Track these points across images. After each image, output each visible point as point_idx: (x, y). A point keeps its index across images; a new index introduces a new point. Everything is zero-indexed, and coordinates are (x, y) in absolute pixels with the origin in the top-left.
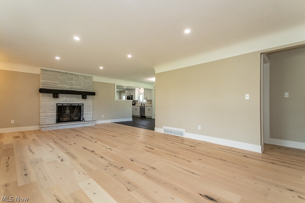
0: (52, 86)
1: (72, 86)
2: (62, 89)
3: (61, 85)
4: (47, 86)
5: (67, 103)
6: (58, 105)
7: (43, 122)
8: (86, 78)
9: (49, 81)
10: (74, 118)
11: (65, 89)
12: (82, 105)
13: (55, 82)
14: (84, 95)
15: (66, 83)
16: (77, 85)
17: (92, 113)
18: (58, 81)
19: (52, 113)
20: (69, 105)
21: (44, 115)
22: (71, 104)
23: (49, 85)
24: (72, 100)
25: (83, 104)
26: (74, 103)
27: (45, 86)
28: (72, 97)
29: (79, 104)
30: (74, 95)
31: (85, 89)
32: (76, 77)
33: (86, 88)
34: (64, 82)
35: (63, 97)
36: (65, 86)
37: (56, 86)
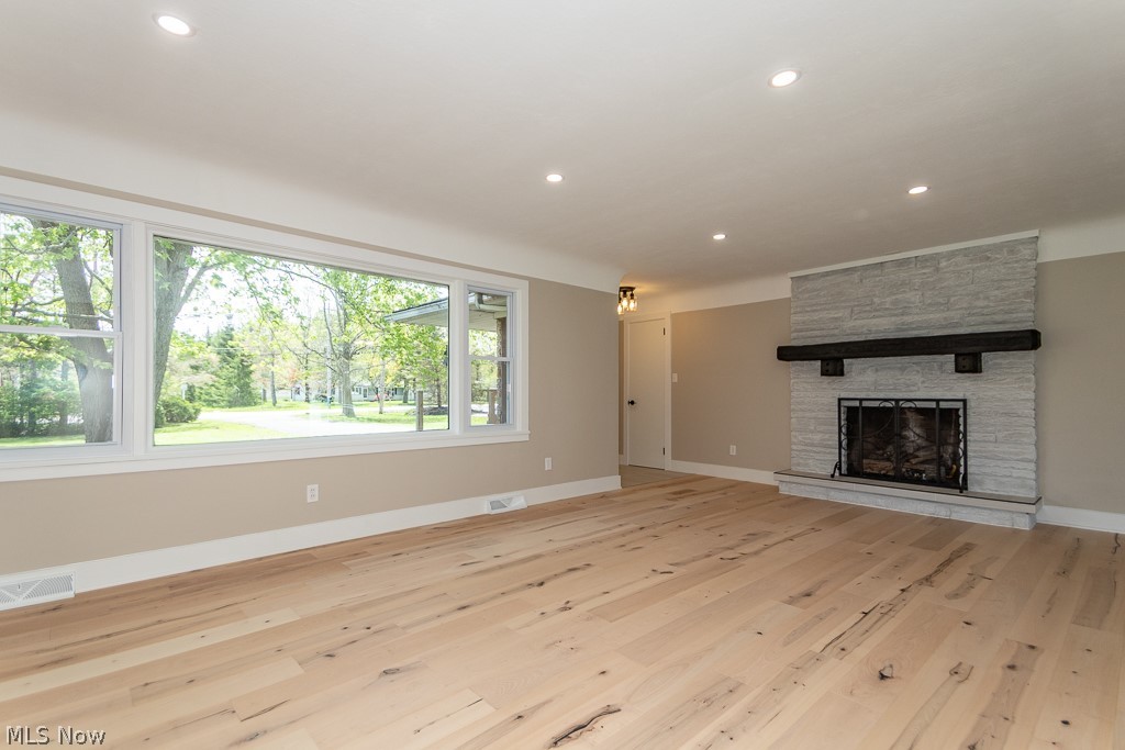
0: (824, 332)
1: (907, 319)
2: (862, 338)
3: (859, 322)
4: (809, 333)
5: (882, 396)
6: (845, 403)
7: (798, 465)
8: (988, 258)
9: (816, 316)
10: (921, 467)
11: (870, 337)
12: (960, 405)
13: (834, 314)
14: (969, 352)
15: (877, 311)
16: (930, 305)
17: (1033, 456)
18: (845, 308)
19: (827, 436)
20: (888, 405)
21: (800, 438)
22: (897, 401)
23: (814, 330)
24: (902, 381)
25: (964, 401)
26: (912, 396)
27: (803, 337)
28: (903, 369)
29: (938, 401)
30: (916, 359)
31: (980, 319)
32: (923, 268)
33: (986, 311)
34: (868, 308)
35: (864, 370)
36: (874, 321)
37: (836, 332)
